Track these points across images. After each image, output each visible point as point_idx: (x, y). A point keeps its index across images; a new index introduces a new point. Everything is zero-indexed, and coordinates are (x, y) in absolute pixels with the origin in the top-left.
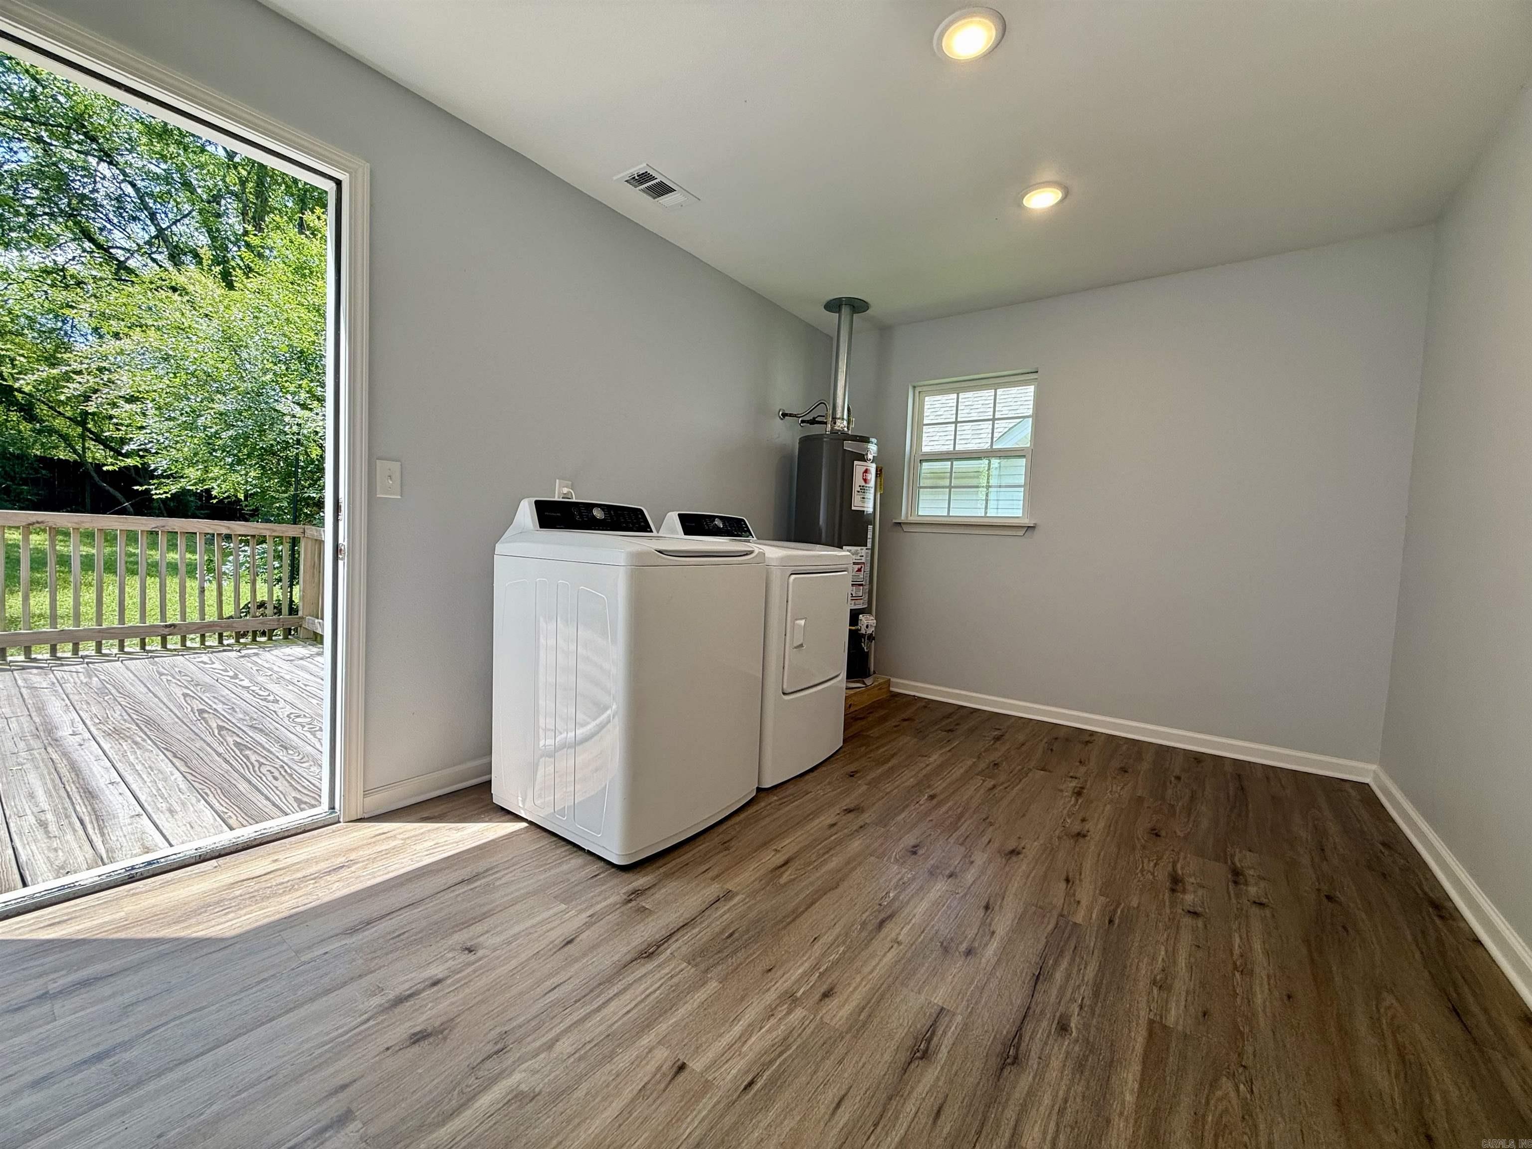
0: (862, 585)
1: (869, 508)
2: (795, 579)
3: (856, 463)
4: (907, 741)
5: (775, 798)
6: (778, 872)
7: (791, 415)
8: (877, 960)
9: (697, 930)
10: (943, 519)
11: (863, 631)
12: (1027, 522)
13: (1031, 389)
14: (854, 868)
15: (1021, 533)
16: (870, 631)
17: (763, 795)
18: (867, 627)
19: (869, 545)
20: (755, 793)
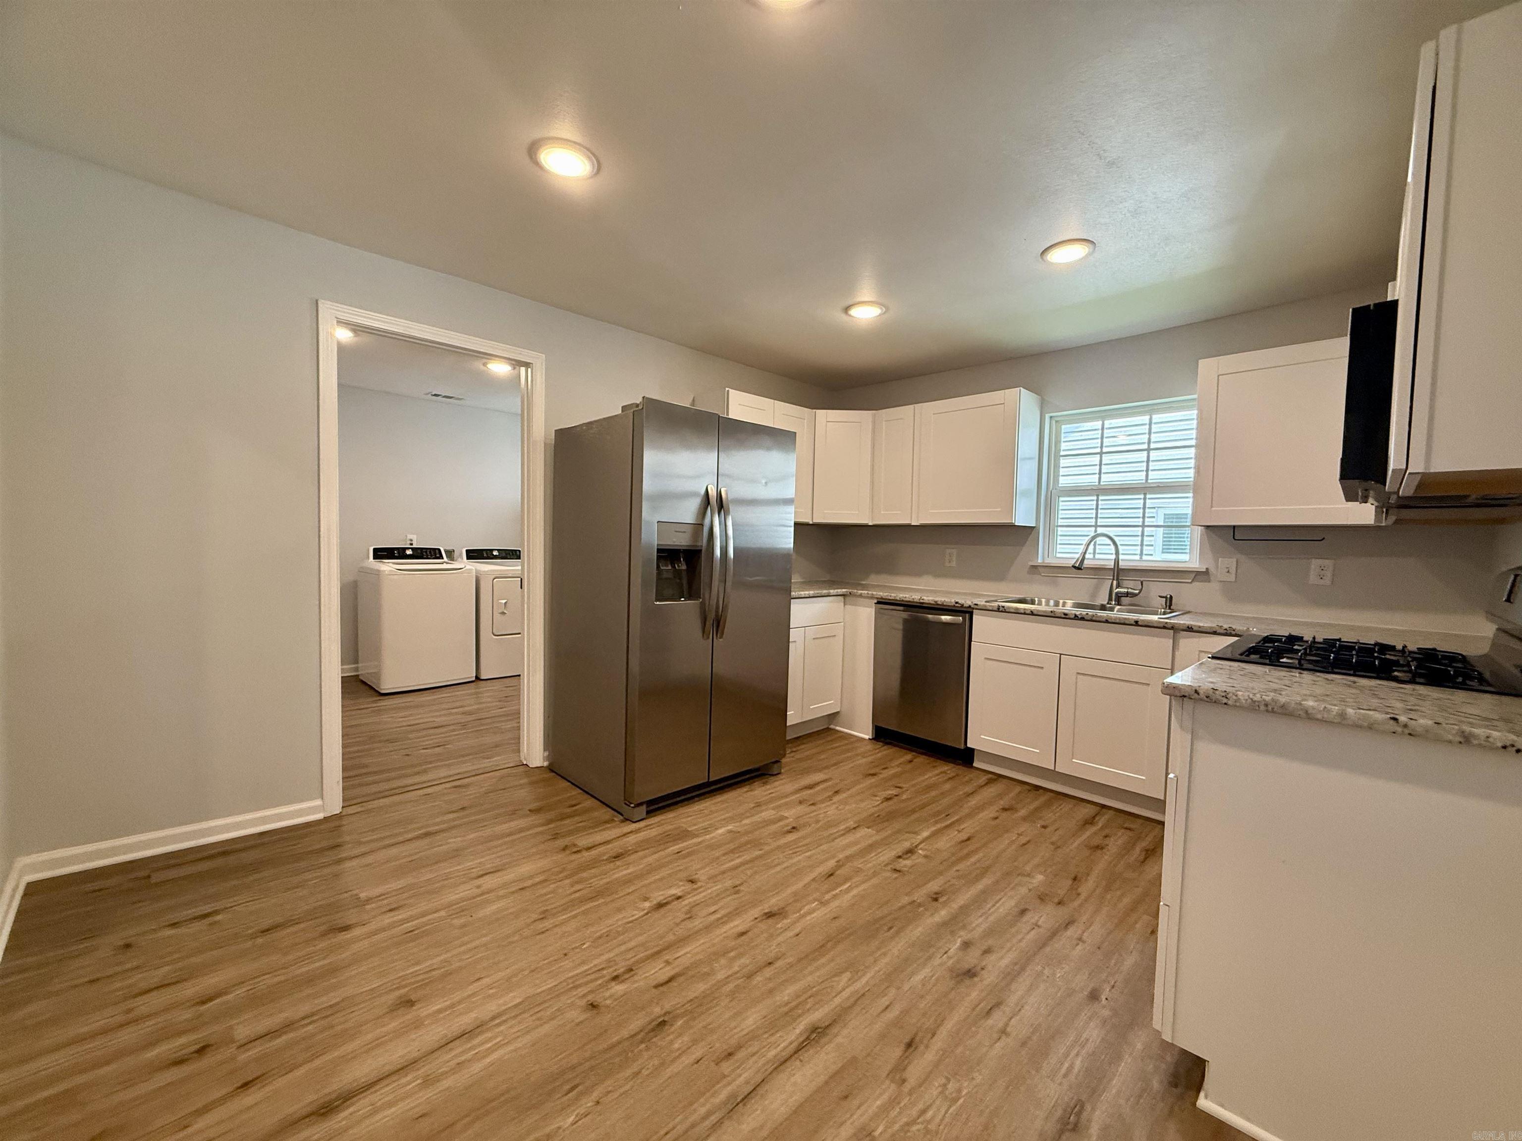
20: (474, 679)
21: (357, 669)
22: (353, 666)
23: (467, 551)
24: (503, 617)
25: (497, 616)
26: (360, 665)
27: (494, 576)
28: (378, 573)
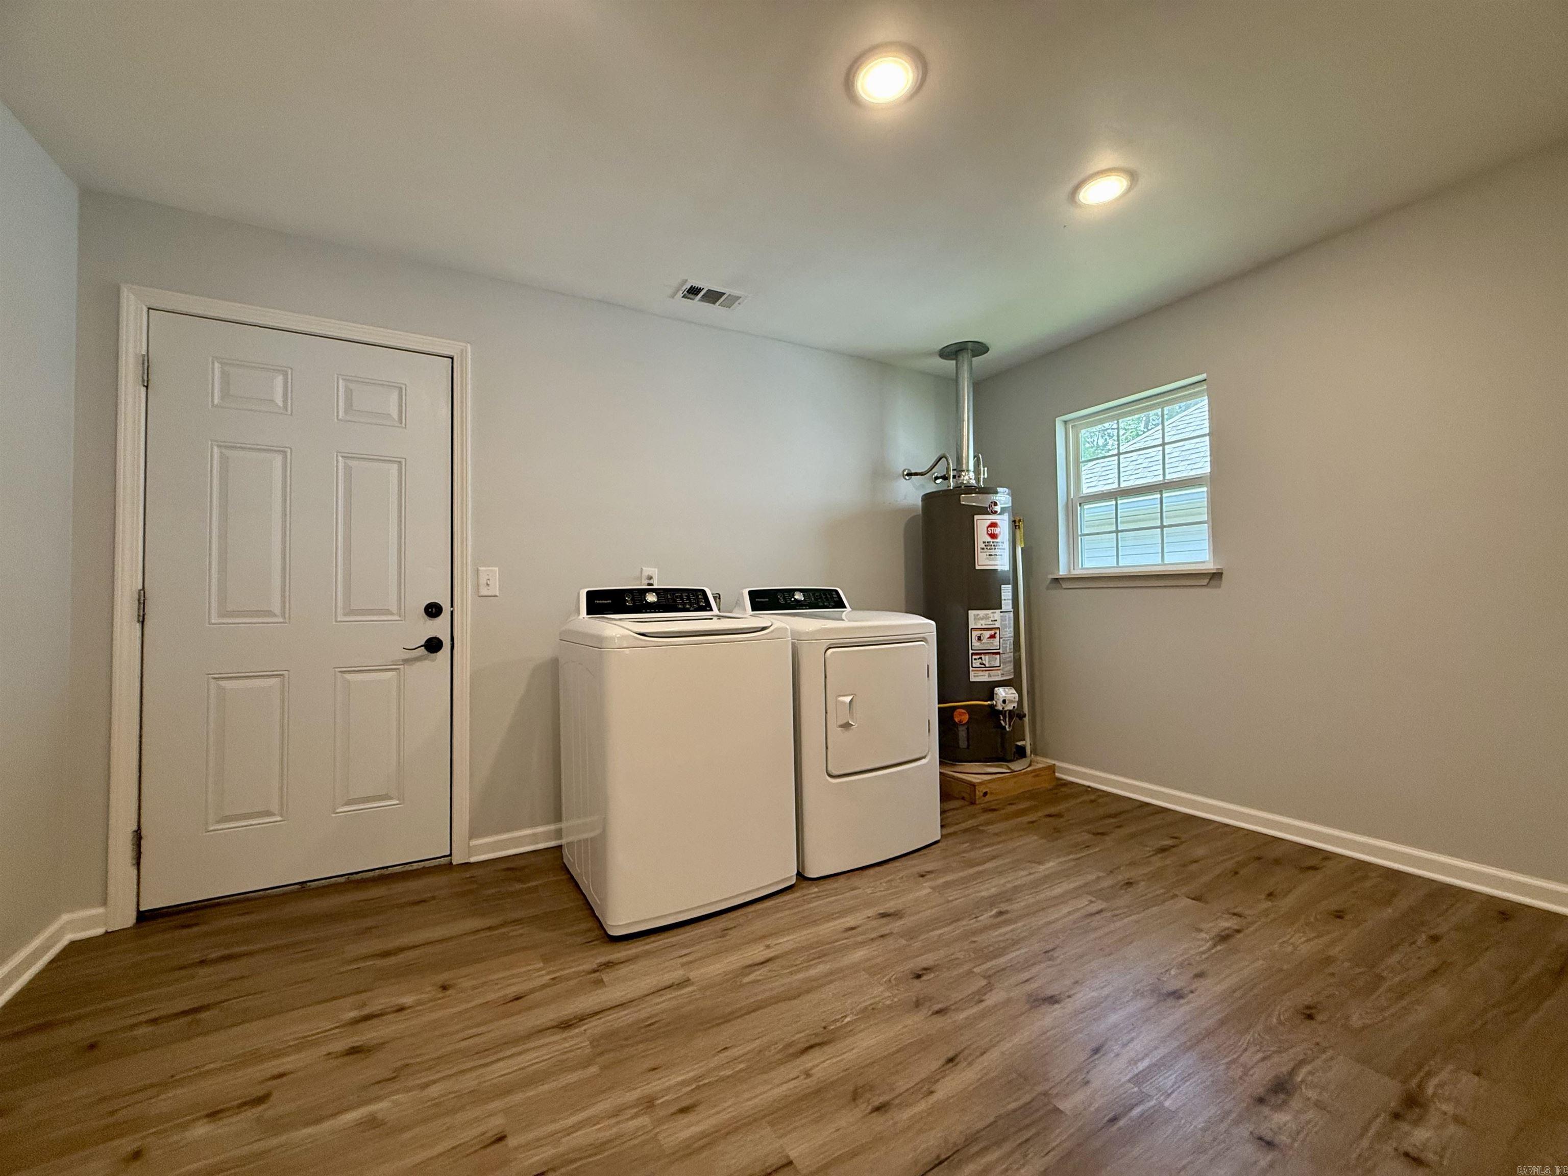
0: (999, 653)
1: (1002, 563)
2: (834, 652)
3: (976, 517)
4: (1032, 841)
5: (816, 890)
6: (747, 970)
7: (916, 474)
8: (770, 1086)
9: (625, 1012)
10: (1112, 571)
11: (1000, 707)
12: (1210, 566)
13: (1204, 402)
14: (831, 982)
15: (1205, 582)
16: (1010, 707)
17: (805, 884)
18: (1004, 701)
19: (1007, 605)
20: (794, 881)
21: (559, 833)
22: (552, 827)
23: (750, 592)
24: (848, 734)
25: (836, 732)
26: (563, 825)
27: (825, 647)
28: (598, 643)
